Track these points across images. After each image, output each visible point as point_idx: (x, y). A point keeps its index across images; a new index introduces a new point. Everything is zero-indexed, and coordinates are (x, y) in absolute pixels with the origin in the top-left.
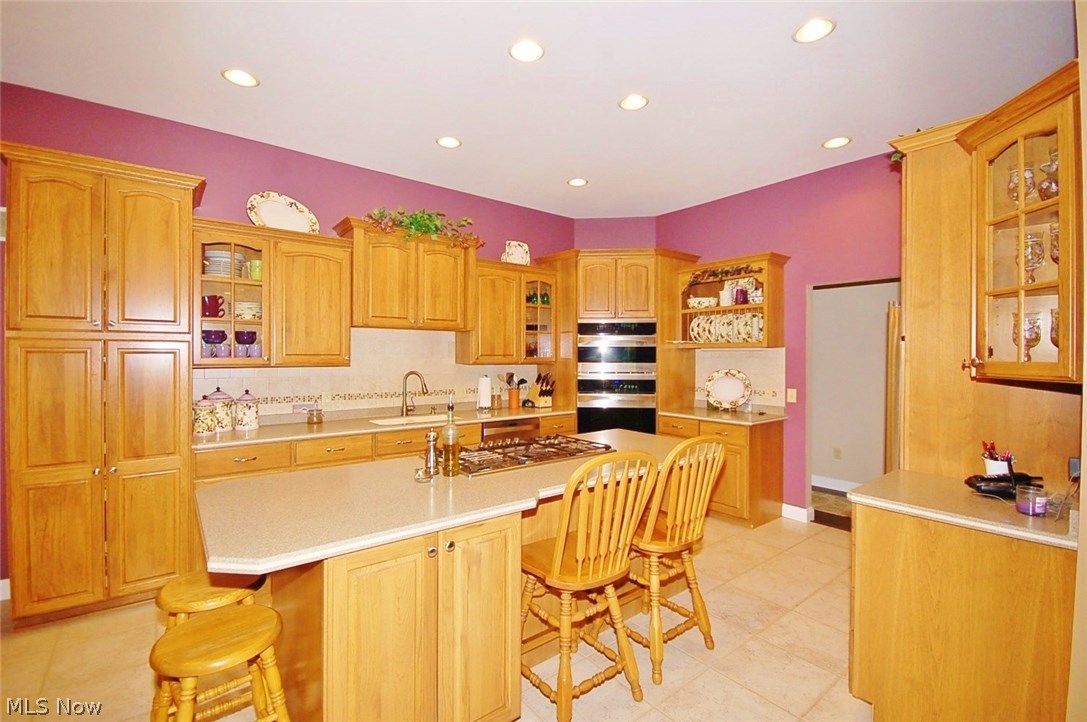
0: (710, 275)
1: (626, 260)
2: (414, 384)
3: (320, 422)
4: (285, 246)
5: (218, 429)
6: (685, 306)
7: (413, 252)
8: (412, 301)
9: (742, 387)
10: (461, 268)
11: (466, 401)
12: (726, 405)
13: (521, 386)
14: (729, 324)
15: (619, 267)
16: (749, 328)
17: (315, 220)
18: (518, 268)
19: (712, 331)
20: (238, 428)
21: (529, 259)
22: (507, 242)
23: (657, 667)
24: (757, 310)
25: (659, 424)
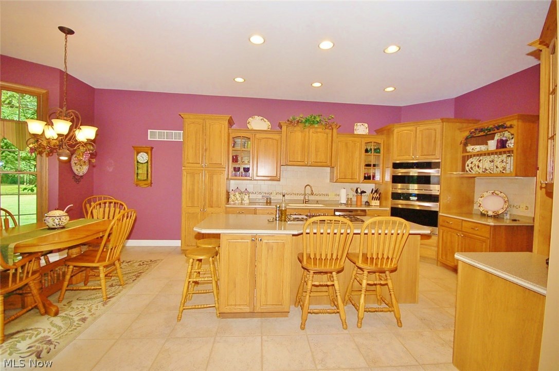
0: (479, 132)
1: (421, 128)
2: (308, 190)
3: (270, 203)
4: (258, 136)
5: (237, 202)
6: (465, 151)
7: (307, 133)
8: (306, 154)
9: (503, 202)
10: (330, 138)
11: (334, 199)
12: (490, 213)
13: (363, 194)
14: (492, 161)
15: (418, 131)
16: (504, 164)
17: (270, 124)
18: (362, 136)
19: (481, 166)
20: (243, 202)
21: (367, 131)
22: (355, 124)
23: (360, 320)
24: (511, 151)
25: (440, 220)
